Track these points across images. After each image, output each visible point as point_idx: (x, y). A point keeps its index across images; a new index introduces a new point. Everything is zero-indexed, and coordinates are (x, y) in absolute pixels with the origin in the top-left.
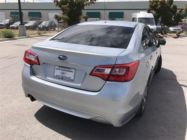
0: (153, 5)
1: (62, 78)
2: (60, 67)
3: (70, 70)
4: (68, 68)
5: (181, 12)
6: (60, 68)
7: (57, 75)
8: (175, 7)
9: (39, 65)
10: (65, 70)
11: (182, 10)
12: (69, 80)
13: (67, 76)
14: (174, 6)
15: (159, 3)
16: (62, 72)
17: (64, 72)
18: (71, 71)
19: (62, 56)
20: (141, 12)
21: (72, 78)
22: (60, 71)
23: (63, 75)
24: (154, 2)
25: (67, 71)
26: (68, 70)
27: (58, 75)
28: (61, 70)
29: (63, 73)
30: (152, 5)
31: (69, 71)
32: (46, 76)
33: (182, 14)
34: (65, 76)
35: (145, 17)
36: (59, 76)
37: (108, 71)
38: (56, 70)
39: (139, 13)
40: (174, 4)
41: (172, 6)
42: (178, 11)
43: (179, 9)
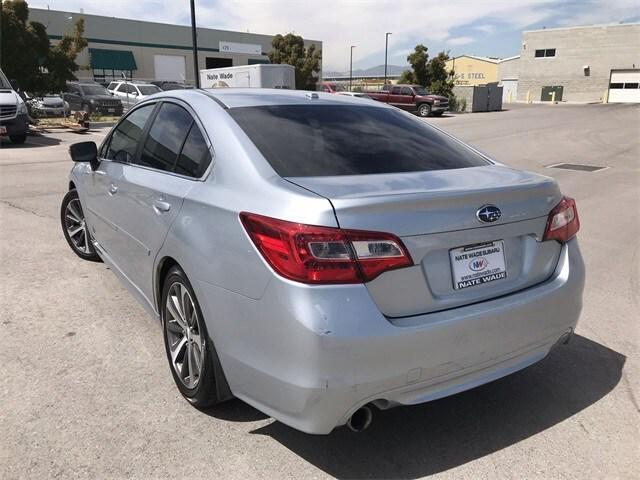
1: (481, 279)
2: (466, 247)
3: (491, 248)
5: (65, 46)
6: (465, 253)
7: (463, 278)
8: (39, 27)
9: (413, 267)
10: (480, 254)
11: (67, 41)
12: (497, 276)
13: (489, 267)
14: (33, 23)
16: (475, 261)
17: (479, 260)
18: (496, 250)
21: (503, 268)
22: (470, 259)
23: (480, 268)
25: (485, 253)
26: (486, 249)
27: (466, 277)
28: (471, 256)
29: (478, 265)
31: (489, 252)
34: (486, 270)
36: (470, 277)
38: (456, 264)
42: (54, 43)
43: (59, 38)
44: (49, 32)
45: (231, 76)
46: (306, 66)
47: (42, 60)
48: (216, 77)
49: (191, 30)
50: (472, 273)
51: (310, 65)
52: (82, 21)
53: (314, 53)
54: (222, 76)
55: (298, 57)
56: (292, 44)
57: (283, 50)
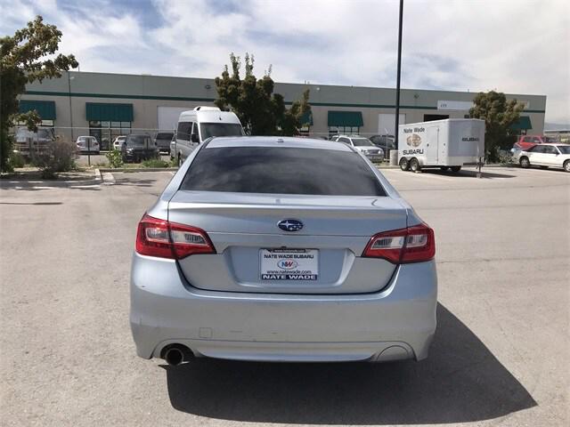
0: (229, 91)
1: (287, 276)
3: (304, 254)
4: (299, 250)
5: (294, 110)
6: (275, 254)
7: (269, 272)
8: (279, 98)
9: (216, 255)
10: (291, 256)
11: (296, 106)
12: (305, 277)
13: (298, 268)
14: (275, 95)
15: (241, 88)
16: (284, 262)
17: (288, 261)
18: (309, 256)
19: (290, 221)
20: (203, 108)
21: (315, 272)
22: (278, 259)
23: (288, 267)
24: (230, 84)
25: (296, 257)
26: (299, 254)
27: (272, 272)
28: (280, 256)
29: (286, 264)
30: (225, 91)
31: (301, 257)
32: (237, 279)
33: (297, 116)
34: (295, 270)
35: (220, 122)
36: (277, 272)
37: (397, 243)
38: (264, 260)
39: (198, 109)
40: (275, 91)
41: (272, 95)
42: (288, 107)
43: (290, 103)
44: (285, 100)
45: (423, 130)
46: (505, 119)
47: (278, 121)
48: (411, 131)
49: (396, 92)
50: (279, 269)
51: (509, 118)
52: (308, 91)
53: (516, 107)
54: (416, 130)
55: (498, 112)
56: (492, 100)
57: (484, 106)
